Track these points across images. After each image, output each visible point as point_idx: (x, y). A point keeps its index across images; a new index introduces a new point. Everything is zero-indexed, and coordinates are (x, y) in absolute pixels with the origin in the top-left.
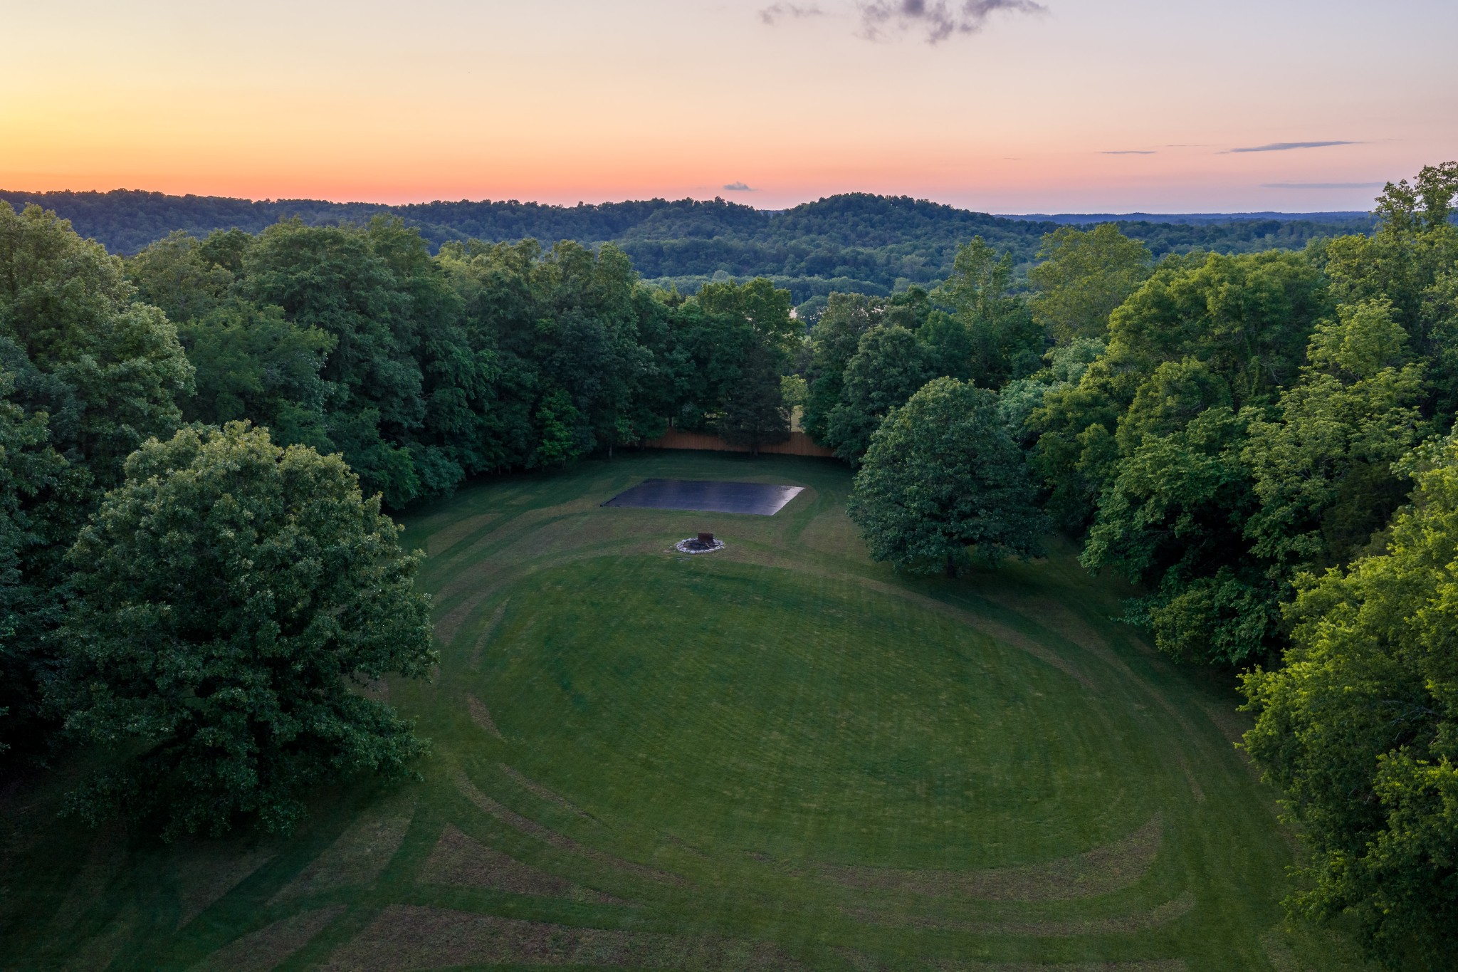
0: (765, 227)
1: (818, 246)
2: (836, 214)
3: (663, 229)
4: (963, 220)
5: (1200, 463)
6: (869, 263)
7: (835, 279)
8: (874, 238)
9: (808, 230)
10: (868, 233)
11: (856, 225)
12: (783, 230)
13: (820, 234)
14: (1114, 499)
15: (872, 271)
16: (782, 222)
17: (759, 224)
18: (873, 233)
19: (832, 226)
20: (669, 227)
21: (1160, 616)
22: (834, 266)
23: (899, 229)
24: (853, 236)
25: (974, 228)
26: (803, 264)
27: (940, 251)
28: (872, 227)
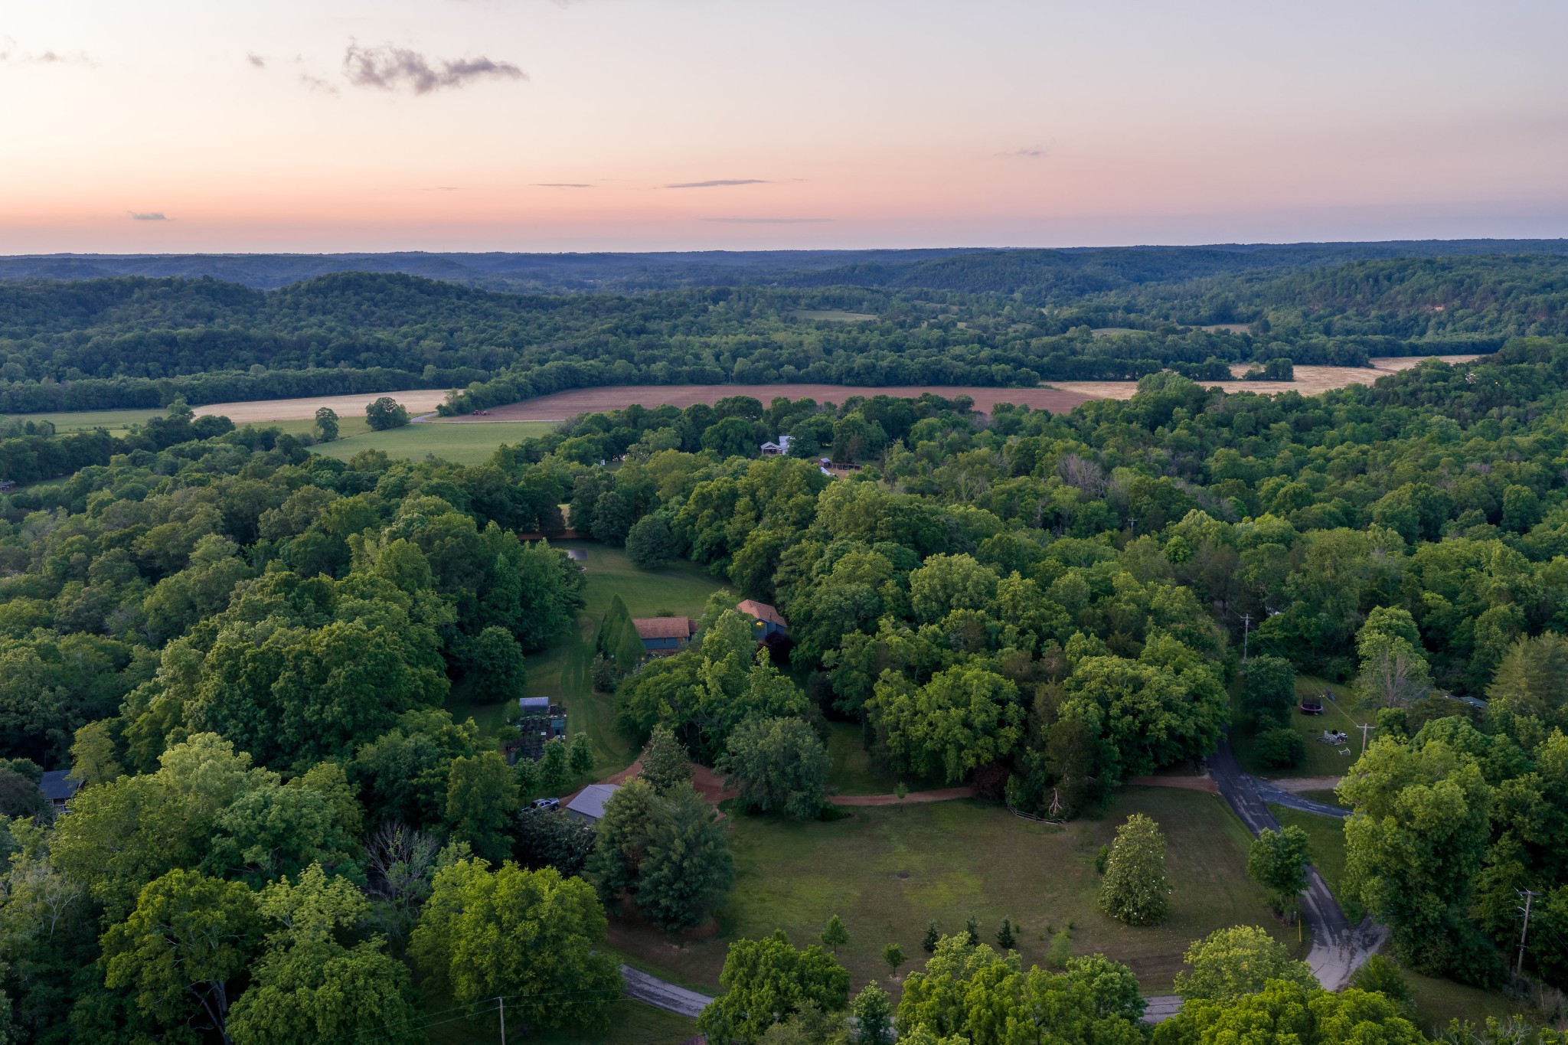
0: (263, 305)
1: (331, 330)
2: (336, 293)
3: (156, 312)
4: (459, 298)
5: (716, 534)
6: (391, 349)
7: (369, 369)
8: (380, 318)
9: (312, 310)
10: (373, 313)
11: (359, 304)
12: (285, 310)
13: (324, 314)
14: (697, 544)
15: (395, 356)
16: (281, 302)
17: (256, 302)
18: (379, 312)
19: (335, 305)
20: (163, 310)
21: (711, 568)
22: (358, 352)
23: (402, 307)
24: (359, 316)
25: (473, 306)
26: (328, 351)
27: (451, 333)
28: (376, 305)
